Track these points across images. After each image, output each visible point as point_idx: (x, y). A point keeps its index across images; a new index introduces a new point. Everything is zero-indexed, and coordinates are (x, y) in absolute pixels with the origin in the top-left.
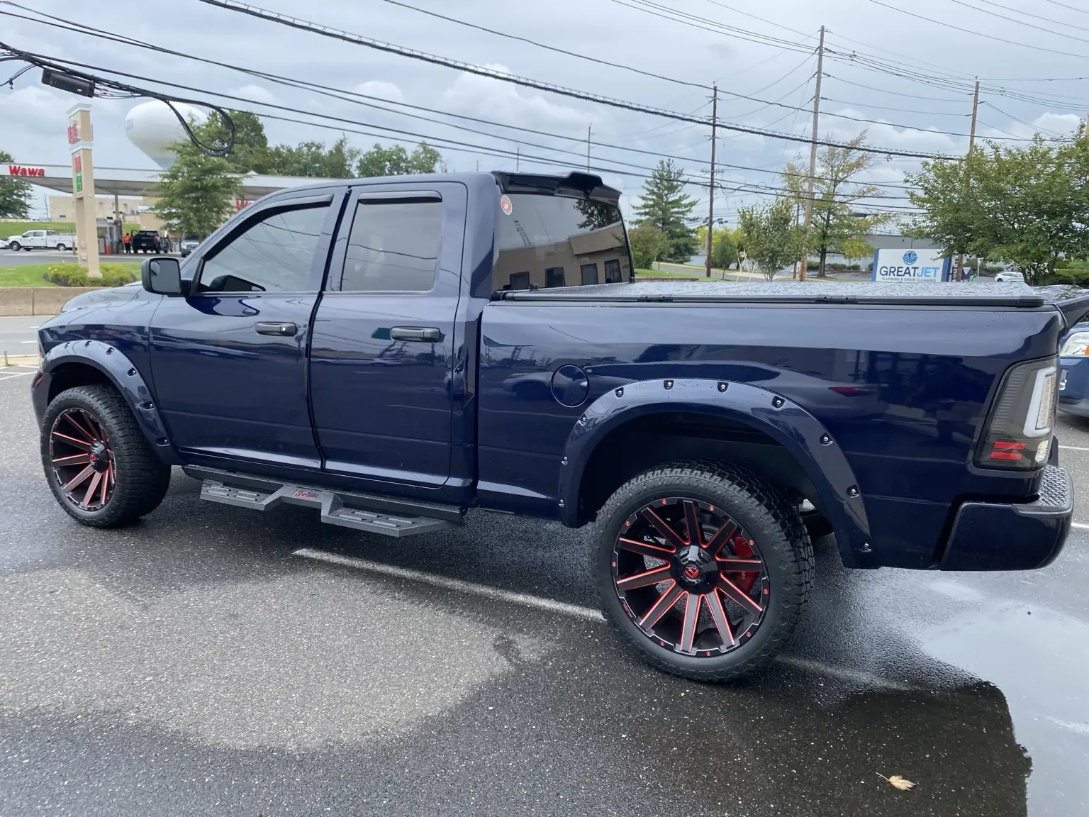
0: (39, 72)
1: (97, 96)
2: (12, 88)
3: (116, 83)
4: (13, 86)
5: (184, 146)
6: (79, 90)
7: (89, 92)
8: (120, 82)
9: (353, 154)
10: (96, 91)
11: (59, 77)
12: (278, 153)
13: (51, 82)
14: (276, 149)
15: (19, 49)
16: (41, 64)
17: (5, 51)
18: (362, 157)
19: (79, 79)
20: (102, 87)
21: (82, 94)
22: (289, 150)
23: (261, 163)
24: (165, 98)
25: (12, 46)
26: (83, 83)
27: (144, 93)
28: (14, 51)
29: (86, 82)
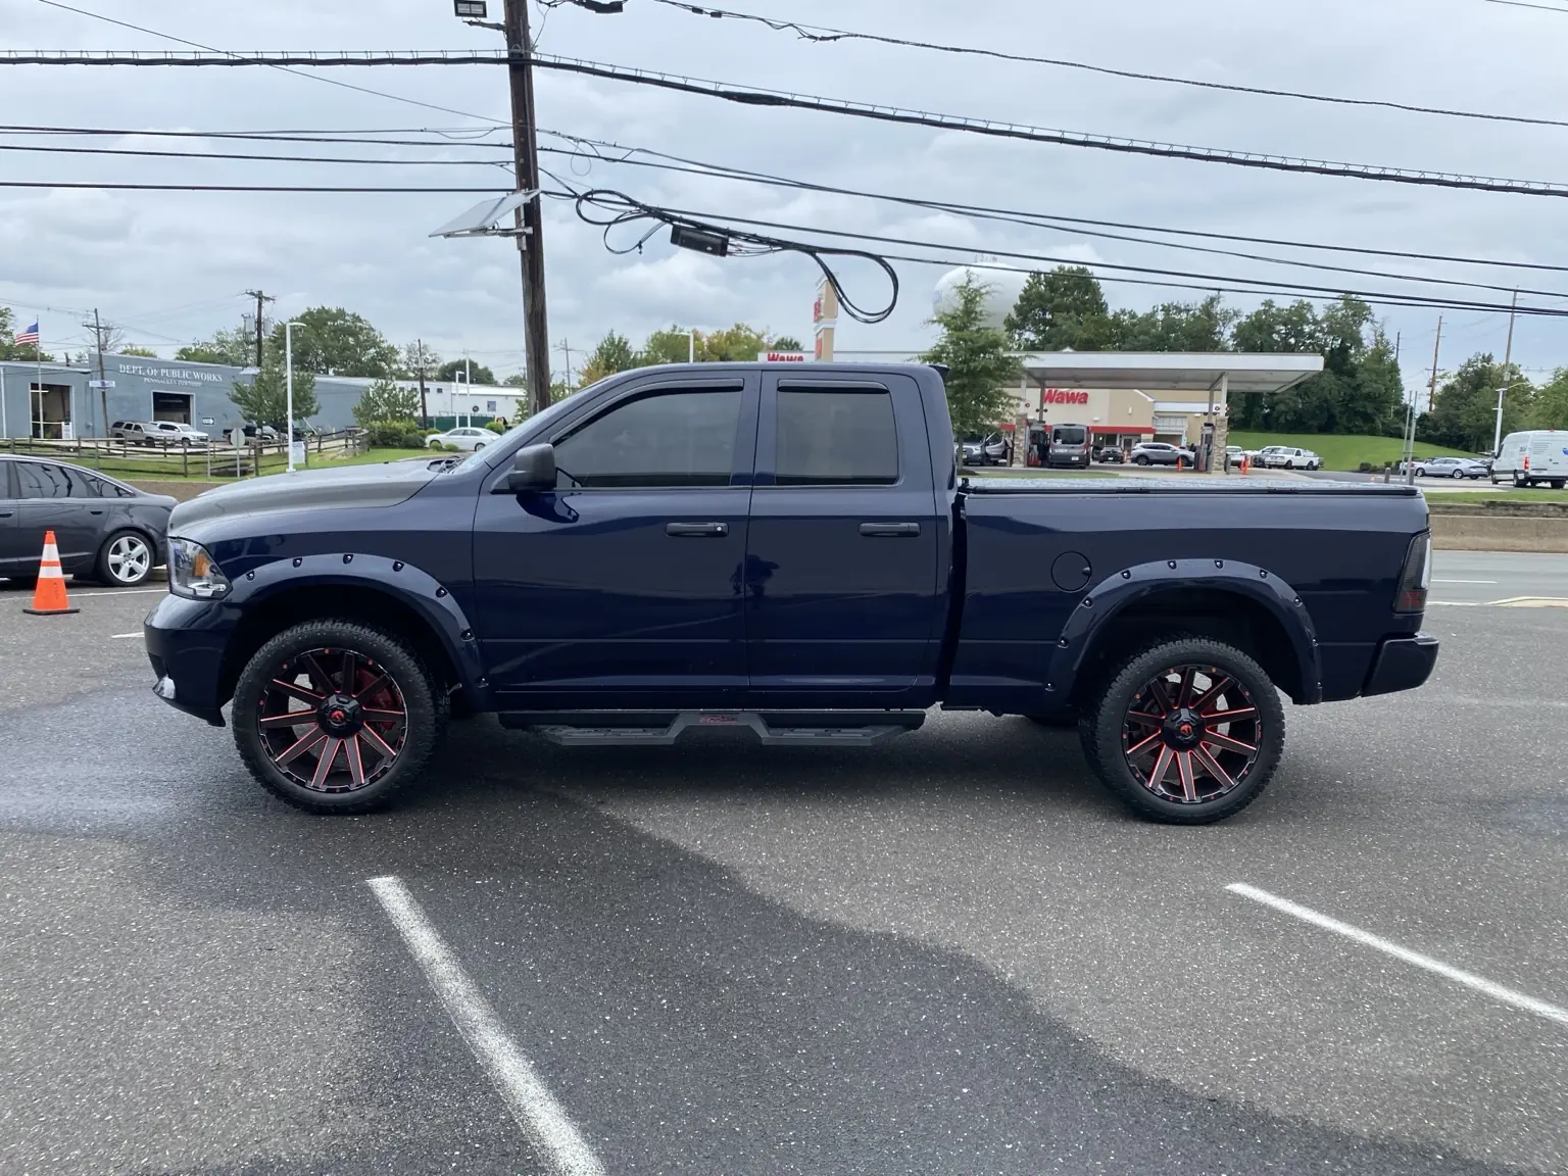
0: (669, 228)
1: (731, 254)
2: (640, 253)
3: (754, 236)
4: (643, 250)
5: (954, 318)
6: (709, 248)
7: (721, 249)
8: (759, 234)
9: (1227, 317)
10: (730, 248)
11: (690, 234)
12: (1116, 322)
13: (679, 241)
14: (1114, 317)
15: (649, 205)
16: (671, 219)
17: (633, 208)
18: (1244, 319)
19: (712, 236)
20: (736, 242)
21: (713, 252)
22: (1133, 316)
23: (1092, 336)
24: (811, 250)
25: (642, 201)
26: (714, 239)
27: (786, 245)
28: (643, 207)
29: (716, 237)
